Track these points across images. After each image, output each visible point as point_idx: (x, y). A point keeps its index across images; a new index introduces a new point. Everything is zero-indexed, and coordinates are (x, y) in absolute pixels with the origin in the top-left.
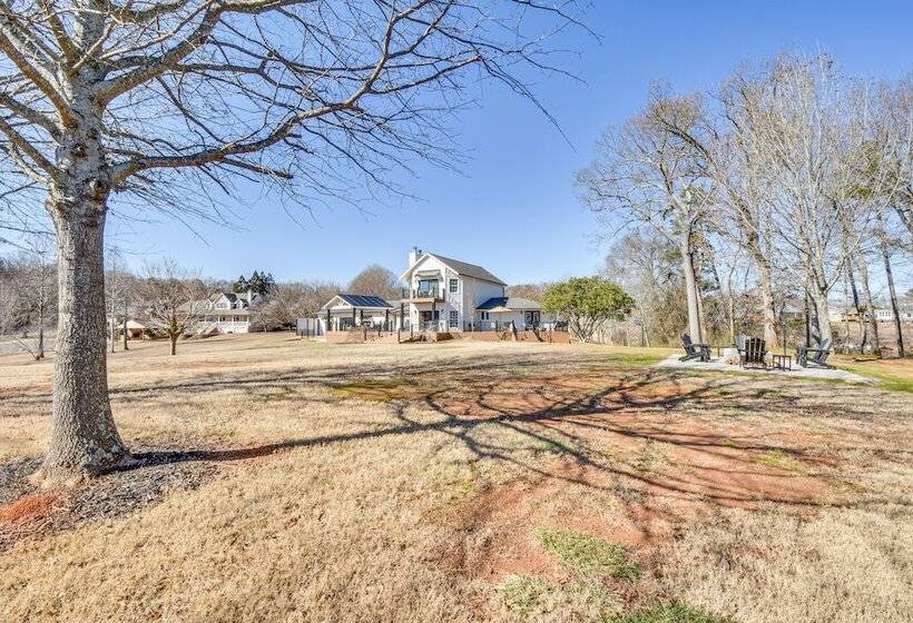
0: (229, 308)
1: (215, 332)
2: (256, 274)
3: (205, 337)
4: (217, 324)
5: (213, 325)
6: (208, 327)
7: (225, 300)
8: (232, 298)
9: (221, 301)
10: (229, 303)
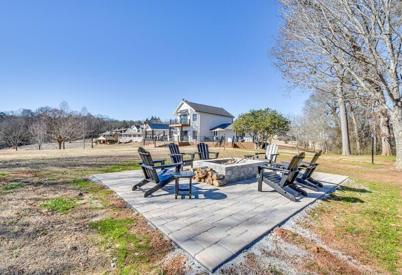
0: (137, 131)
1: (131, 141)
2: (152, 117)
3: (127, 143)
4: (132, 138)
5: (130, 139)
6: (128, 139)
7: (135, 128)
8: (138, 127)
9: (134, 129)
10: (137, 129)
